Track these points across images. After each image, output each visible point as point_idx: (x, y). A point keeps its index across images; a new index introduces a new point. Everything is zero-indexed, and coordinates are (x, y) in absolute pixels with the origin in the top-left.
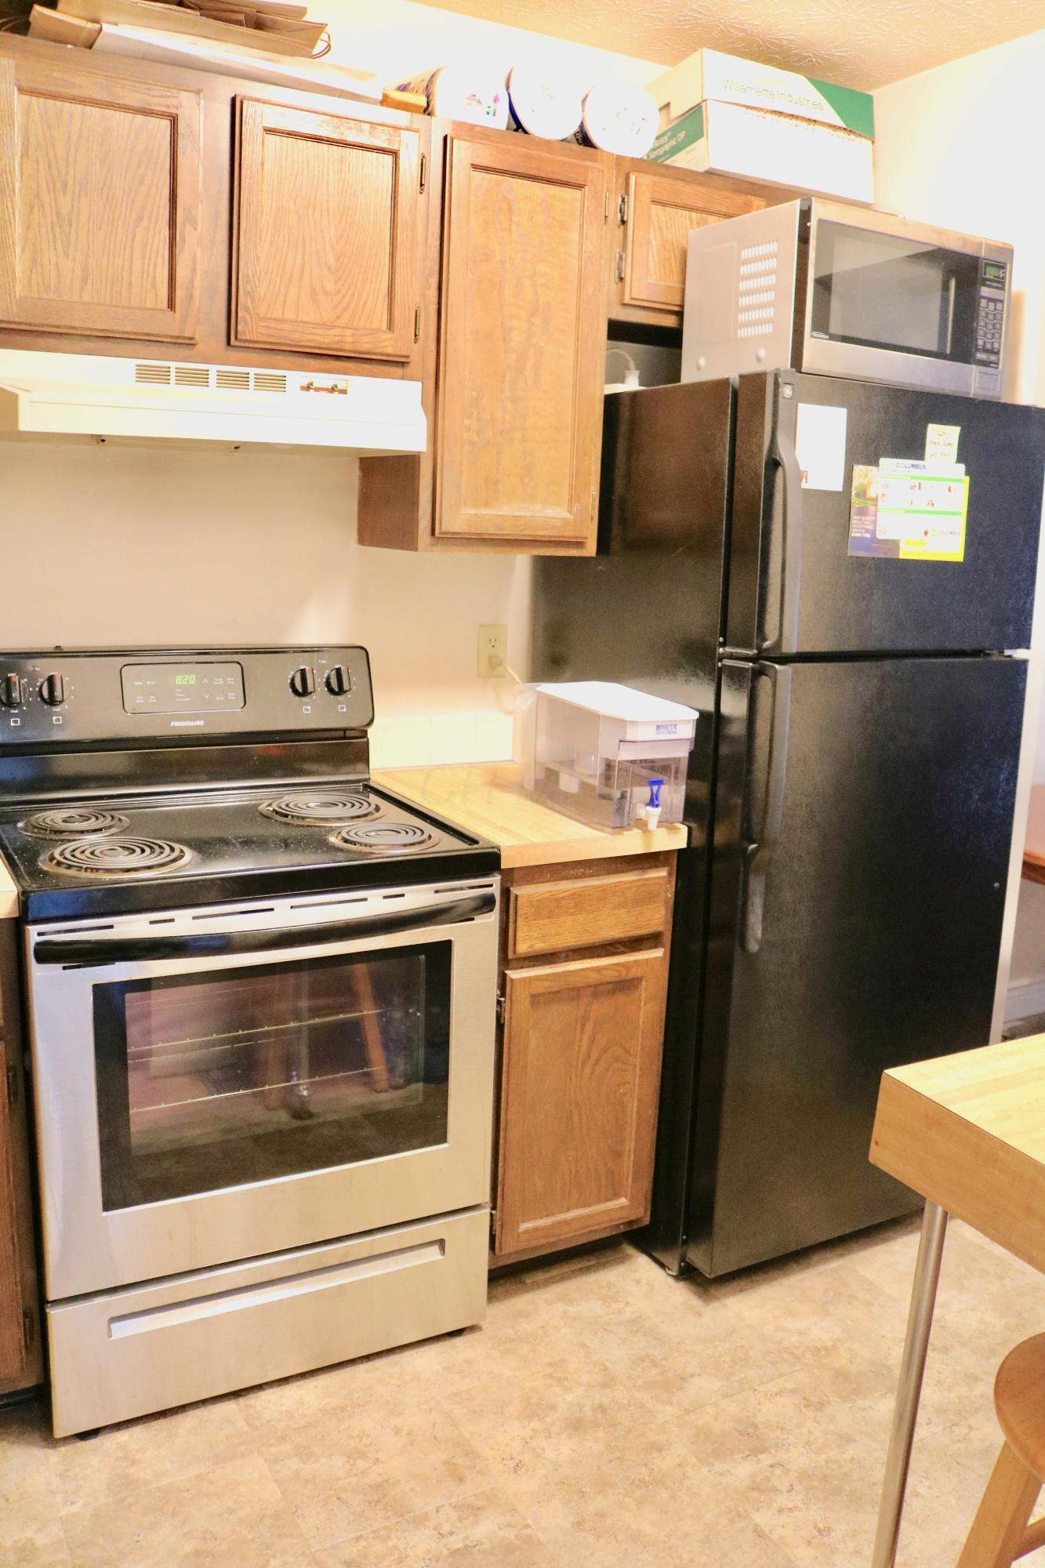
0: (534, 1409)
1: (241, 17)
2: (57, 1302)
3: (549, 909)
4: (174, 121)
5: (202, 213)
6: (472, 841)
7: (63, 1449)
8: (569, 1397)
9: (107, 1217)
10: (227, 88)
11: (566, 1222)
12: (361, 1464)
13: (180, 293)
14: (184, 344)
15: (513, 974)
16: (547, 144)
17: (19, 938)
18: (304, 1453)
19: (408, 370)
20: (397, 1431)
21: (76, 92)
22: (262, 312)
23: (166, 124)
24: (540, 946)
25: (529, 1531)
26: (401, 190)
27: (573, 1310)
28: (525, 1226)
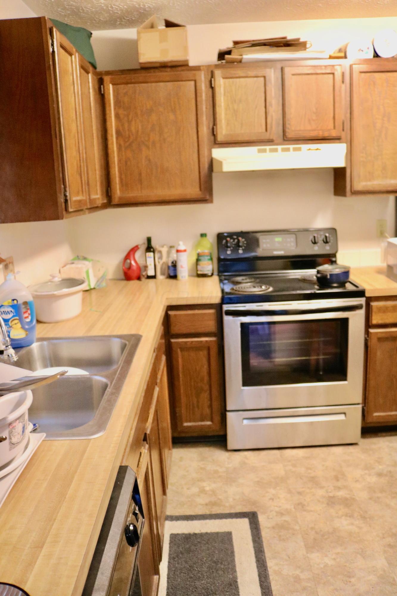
0: (367, 467)
1: (282, 45)
2: (229, 411)
3: (384, 310)
4: (265, 77)
5: (274, 102)
6: (357, 287)
7: (230, 453)
8: (380, 467)
9: (243, 389)
10: (279, 66)
11: (391, 416)
12: (309, 471)
13: (269, 126)
14: (270, 142)
15: (371, 331)
16: (387, 59)
17: (221, 308)
18: (294, 466)
19: (341, 141)
20: (323, 465)
21: (237, 76)
22: (293, 129)
23: (262, 79)
24: (380, 322)
25: (354, 497)
26: (336, 85)
27: (391, 445)
28: (376, 414)
